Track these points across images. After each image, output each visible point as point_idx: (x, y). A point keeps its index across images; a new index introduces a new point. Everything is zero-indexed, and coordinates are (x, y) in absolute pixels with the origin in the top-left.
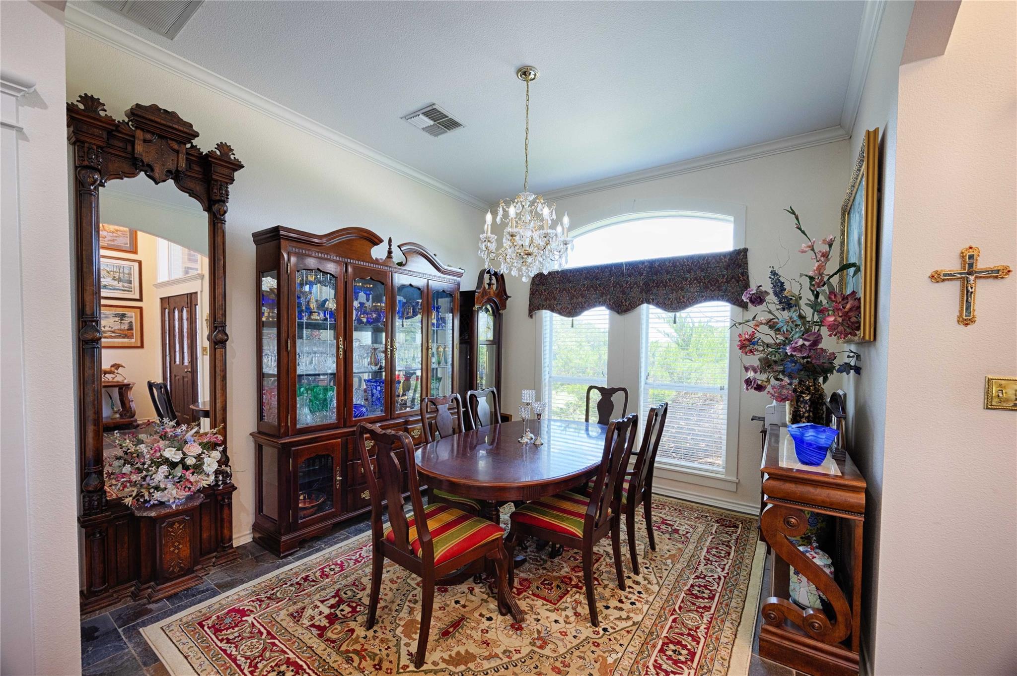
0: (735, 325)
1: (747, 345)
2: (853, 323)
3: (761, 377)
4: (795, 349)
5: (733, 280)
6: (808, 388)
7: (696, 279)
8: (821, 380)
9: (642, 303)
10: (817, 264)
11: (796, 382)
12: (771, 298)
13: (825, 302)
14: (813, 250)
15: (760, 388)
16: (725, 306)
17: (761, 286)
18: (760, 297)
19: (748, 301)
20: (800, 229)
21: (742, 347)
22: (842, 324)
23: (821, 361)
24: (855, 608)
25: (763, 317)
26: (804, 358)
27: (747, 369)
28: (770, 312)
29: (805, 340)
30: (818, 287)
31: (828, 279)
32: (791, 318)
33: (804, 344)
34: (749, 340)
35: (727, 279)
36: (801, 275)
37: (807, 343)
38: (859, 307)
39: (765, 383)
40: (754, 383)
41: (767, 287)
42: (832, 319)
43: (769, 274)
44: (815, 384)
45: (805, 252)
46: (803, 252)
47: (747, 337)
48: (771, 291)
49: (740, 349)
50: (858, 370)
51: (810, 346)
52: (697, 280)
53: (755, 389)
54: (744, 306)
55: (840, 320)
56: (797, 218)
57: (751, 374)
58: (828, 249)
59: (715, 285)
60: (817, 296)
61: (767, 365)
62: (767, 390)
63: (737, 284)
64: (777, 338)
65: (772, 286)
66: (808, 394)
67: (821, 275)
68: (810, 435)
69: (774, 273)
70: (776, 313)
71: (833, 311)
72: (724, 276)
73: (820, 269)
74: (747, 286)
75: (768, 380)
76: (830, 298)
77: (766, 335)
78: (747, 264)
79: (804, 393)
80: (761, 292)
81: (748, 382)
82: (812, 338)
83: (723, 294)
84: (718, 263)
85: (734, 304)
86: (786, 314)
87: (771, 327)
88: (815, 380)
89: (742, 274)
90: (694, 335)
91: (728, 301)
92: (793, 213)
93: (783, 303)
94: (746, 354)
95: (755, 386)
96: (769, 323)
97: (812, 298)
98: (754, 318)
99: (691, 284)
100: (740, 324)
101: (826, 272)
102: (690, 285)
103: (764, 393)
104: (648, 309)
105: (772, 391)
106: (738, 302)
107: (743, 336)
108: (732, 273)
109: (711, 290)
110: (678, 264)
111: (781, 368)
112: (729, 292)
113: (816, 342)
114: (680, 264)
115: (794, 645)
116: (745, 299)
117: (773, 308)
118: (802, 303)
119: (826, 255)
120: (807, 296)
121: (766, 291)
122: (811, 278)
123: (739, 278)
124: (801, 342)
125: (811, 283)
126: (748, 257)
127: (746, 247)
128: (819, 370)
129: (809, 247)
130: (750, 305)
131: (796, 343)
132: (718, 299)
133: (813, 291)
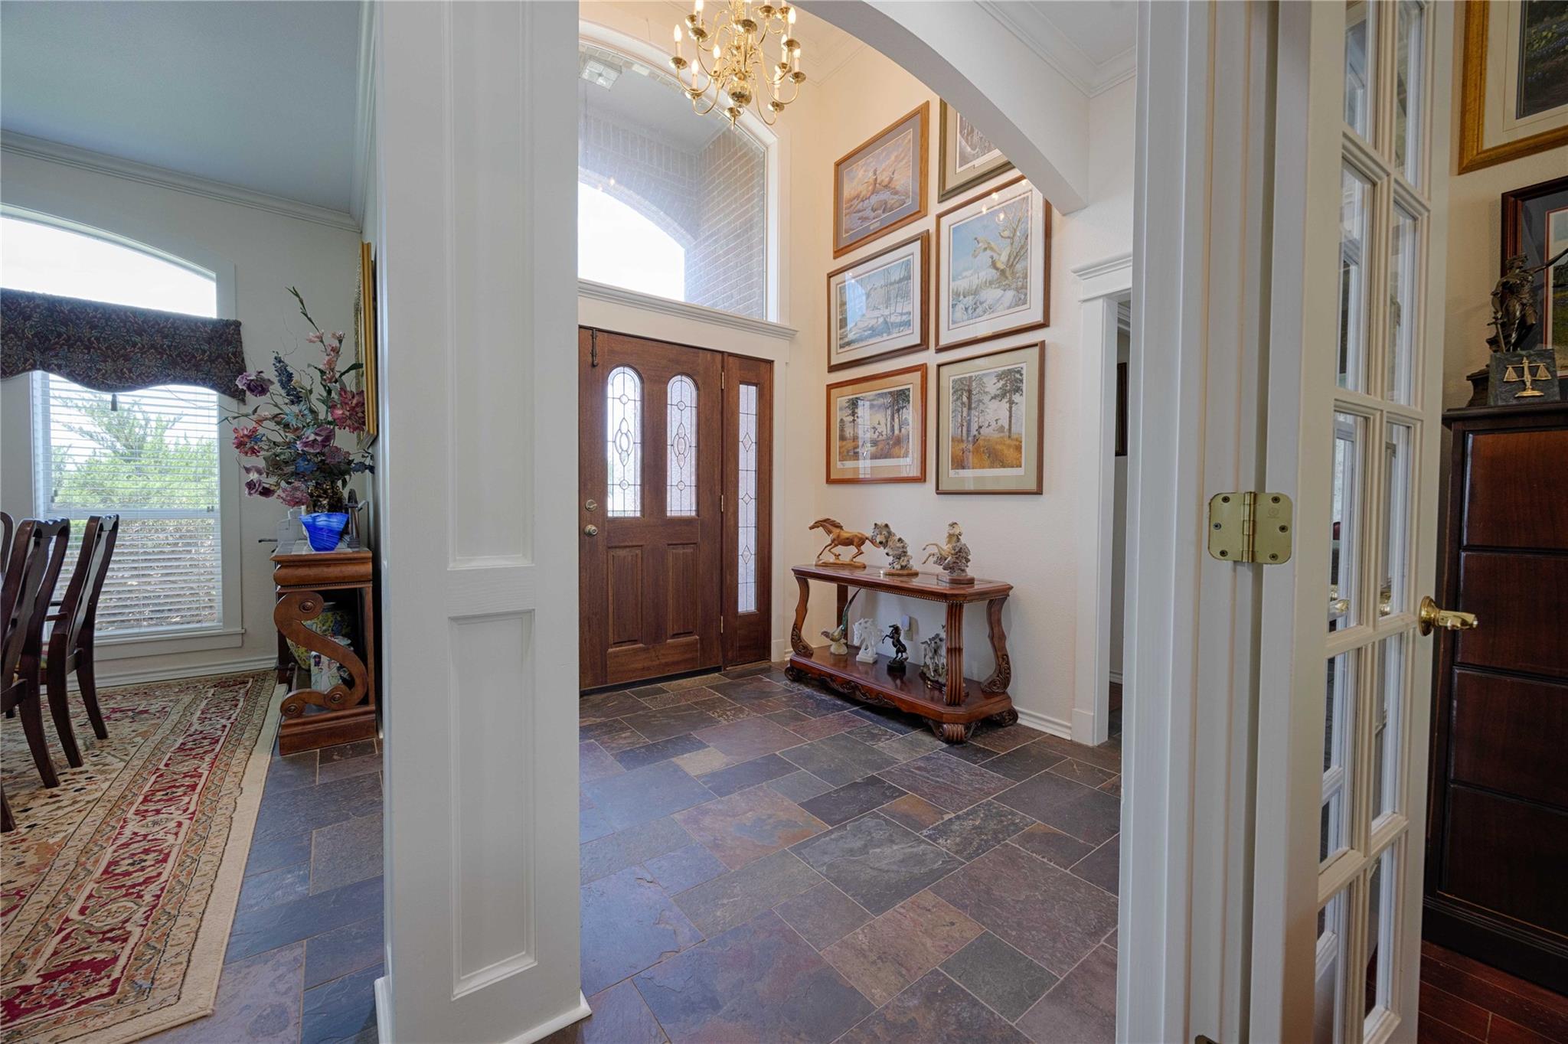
0: (227, 418)
1: (246, 443)
2: (359, 418)
3: (270, 481)
4: (306, 444)
5: (220, 360)
6: (325, 491)
7: (152, 346)
8: (340, 483)
9: (34, 367)
10: (327, 358)
11: (312, 484)
12: (276, 388)
13: (336, 397)
14: (322, 341)
15: (266, 492)
16: (209, 394)
17: (261, 372)
18: (261, 386)
19: (245, 388)
20: (306, 315)
21: (240, 445)
22: (350, 418)
23: (337, 460)
24: (369, 666)
25: (267, 412)
26: (316, 455)
27: (248, 470)
28: (276, 405)
29: (316, 434)
30: (330, 382)
31: (340, 376)
32: (300, 412)
33: (315, 440)
34: (249, 437)
35: (209, 356)
36: (309, 365)
37: (319, 439)
38: (364, 404)
39: (273, 488)
40: (259, 485)
41: (271, 374)
42: (340, 412)
43: (273, 361)
44: (333, 488)
45: (314, 342)
46: (311, 341)
47: (246, 432)
48: (275, 380)
49: (237, 447)
50: (372, 469)
51: (322, 441)
52: (156, 349)
53: (261, 494)
54: (238, 395)
55: (348, 413)
56: (302, 302)
57: (254, 476)
58: (338, 345)
59: (189, 362)
60: (329, 392)
61: (275, 465)
62: (276, 495)
63: (227, 367)
64: (286, 437)
65: (276, 373)
66: (326, 498)
67: (332, 370)
68: (322, 520)
69: (279, 360)
70: (284, 407)
71: (341, 404)
72: (204, 352)
73: (331, 365)
74: (242, 370)
75: (278, 484)
76: (341, 394)
77: (271, 432)
78: (241, 342)
79: (321, 497)
80: (263, 380)
81: (251, 485)
82: (324, 433)
83: (204, 376)
84: (193, 331)
85: (224, 392)
86: (295, 409)
87: (278, 423)
88: (333, 482)
89: (234, 354)
90: (149, 439)
91: (212, 387)
92: (297, 295)
93: (292, 395)
94: (246, 453)
95: (260, 489)
96: (276, 419)
97: (325, 394)
98: (255, 411)
99: (145, 353)
100: (235, 418)
101: (337, 369)
102: (142, 354)
103: (273, 499)
104: (45, 379)
105: (283, 495)
106: (228, 389)
107: (241, 432)
108: (217, 350)
109: (183, 368)
110: (113, 316)
111: (291, 468)
112: (215, 375)
113: (328, 438)
114: (118, 315)
115: (316, 725)
116: (240, 384)
117: (280, 401)
118: (313, 398)
119: (336, 351)
120: (319, 391)
121: (269, 380)
122: (322, 372)
123: (230, 358)
124: (312, 437)
125: (321, 377)
126: (242, 333)
127: (239, 320)
128: (336, 471)
129: (318, 337)
130: (248, 393)
131: (307, 438)
132: (195, 383)
133: (324, 386)
